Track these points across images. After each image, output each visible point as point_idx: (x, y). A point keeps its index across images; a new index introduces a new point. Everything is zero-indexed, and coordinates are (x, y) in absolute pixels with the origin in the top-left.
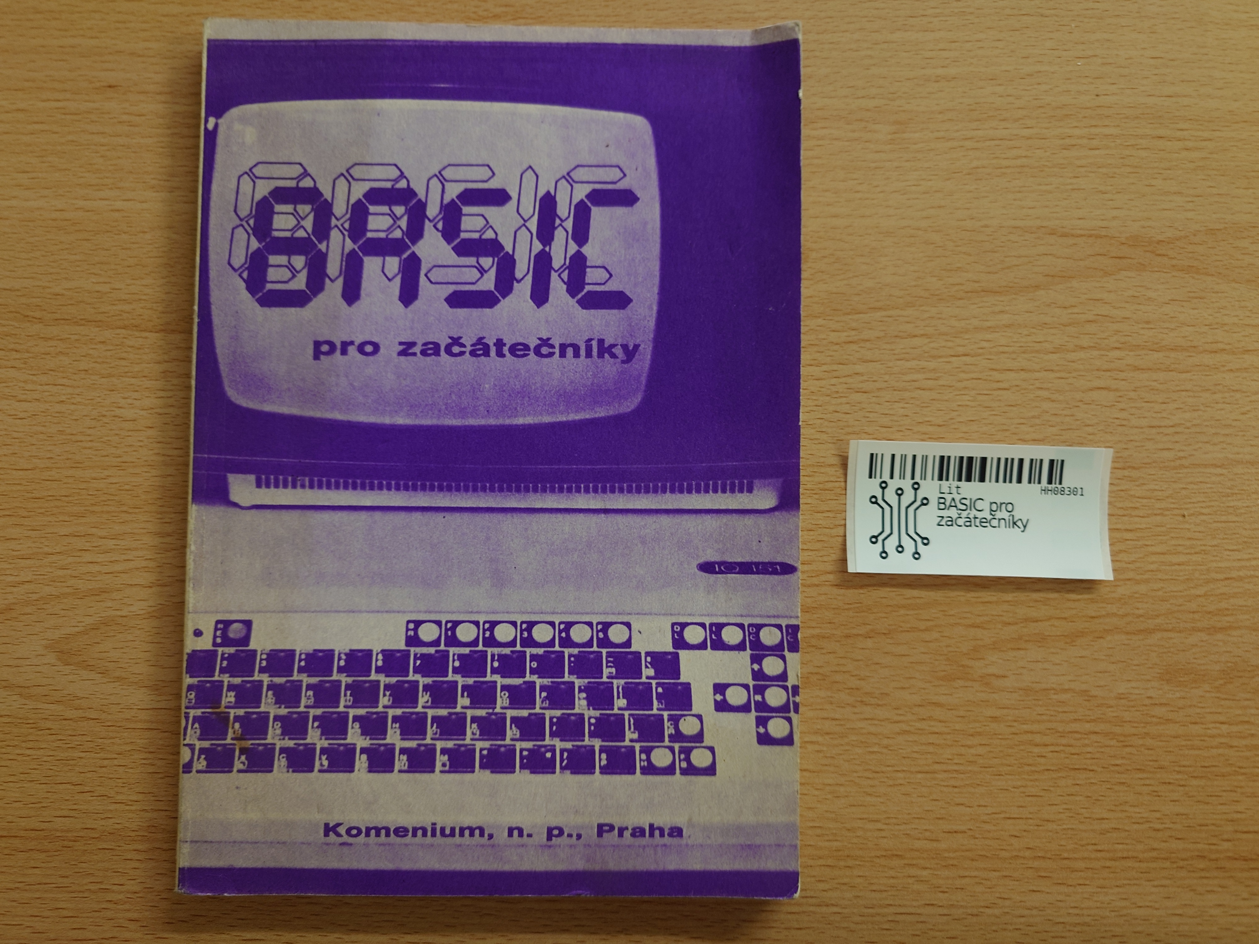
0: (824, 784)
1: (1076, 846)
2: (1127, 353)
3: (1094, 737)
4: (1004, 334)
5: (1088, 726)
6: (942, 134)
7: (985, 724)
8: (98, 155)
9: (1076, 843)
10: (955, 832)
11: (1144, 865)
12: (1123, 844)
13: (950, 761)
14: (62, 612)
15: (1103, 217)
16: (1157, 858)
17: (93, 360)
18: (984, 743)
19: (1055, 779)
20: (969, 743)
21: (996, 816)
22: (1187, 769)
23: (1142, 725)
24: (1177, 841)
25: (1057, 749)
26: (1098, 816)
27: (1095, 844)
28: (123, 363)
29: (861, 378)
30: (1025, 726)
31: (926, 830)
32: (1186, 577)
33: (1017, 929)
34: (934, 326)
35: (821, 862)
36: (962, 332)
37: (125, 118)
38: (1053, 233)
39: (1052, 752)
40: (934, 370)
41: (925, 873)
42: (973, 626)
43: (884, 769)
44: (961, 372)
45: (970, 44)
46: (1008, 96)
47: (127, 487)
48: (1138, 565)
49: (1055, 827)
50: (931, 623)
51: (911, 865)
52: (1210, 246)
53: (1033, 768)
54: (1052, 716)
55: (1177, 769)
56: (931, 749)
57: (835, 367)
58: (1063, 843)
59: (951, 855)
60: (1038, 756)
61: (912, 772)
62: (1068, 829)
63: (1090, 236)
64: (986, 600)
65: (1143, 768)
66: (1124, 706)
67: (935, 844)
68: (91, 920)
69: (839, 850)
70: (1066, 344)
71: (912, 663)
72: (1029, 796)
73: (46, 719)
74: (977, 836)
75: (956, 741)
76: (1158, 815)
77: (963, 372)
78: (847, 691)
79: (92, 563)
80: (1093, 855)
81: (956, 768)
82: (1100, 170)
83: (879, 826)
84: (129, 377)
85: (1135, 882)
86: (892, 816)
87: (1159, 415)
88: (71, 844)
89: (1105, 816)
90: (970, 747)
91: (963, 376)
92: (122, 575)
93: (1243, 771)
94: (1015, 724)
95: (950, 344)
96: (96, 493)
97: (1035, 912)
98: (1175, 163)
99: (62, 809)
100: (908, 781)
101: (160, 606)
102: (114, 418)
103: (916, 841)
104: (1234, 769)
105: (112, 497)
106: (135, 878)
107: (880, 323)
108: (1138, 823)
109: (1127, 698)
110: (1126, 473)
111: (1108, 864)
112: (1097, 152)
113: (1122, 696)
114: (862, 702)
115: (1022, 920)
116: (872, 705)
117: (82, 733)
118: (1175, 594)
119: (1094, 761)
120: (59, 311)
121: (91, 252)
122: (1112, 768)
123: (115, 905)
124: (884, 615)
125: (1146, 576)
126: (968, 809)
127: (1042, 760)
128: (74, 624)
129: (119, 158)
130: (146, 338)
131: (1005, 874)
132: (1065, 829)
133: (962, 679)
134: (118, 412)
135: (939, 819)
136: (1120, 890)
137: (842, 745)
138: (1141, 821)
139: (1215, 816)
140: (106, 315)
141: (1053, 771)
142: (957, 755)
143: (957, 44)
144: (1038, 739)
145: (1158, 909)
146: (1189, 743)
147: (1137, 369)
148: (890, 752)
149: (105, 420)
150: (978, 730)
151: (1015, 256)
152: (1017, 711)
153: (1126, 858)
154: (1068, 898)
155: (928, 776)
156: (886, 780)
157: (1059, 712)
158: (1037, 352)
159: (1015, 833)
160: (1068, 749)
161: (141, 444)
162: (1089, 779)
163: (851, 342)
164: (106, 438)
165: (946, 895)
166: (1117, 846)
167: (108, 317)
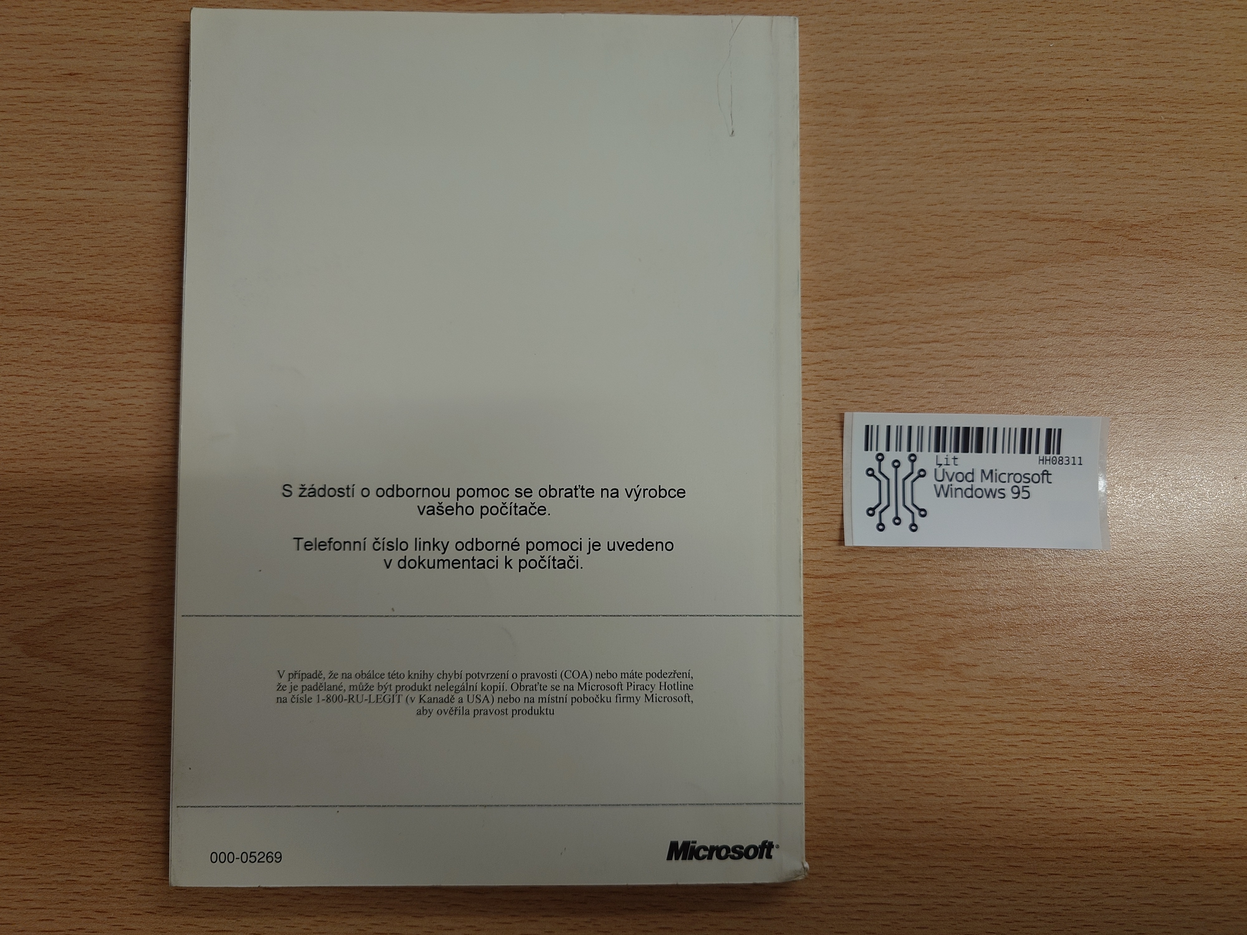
1: (1048, 836)
3: (1066, 726)
4: (974, 319)
6: (911, 118)
7: (956, 713)
8: (60, 143)
9: (1047, 833)
10: (926, 822)
11: (1117, 854)
13: (920, 751)
14: (27, 604)
15: (1075, 201)
17: (56, 351)
18: (954, 732)
19: (1026, 768)
20: (939, 732)
21: (967, 805)
22: (1160, 757)
23: (1114, 714)
24: (1149, 830)
25: (1028, 738)
26: (1069, 806)
27: (1066, 834)
28: (86, 353)
29: (830, 365)
30: (995, 715)
31: (896, 820)
33: (987, 919)
34: (904, 312)
37: (86, 106)
38: (1025, 217)
39: (1023, 741)
40: (904, 357)
41: (895, 863)
42: (943, 615)
43: (854, 759)
45: (941, 25)
46: (978, 78)
47: (91, 478)
50: (901, 612)
52: (1183, 229)
54: (1022, 705)
55: (1149, 758)
56: (901, 738)
58: (1032, 833)
61: (882, 762)
63: (1062, 220)
68: (59, 911)
72: (999, 785)
74: (948, 826)
75: (926, 730)
76: (1130, 804)
77: (934, 358)
79: (57, 554)
80: (1064, 846)
81: (926, 757)
82: (1073, 153)
84: (92, 368)
85: (1107, 871)
88: (37, 836)
89: (1077, 806)
90: (940, 736)
91: (932, 362)
93: (1215, 759)
94: (986, 713)
95: (920, 330)
96: (60, 484)
97: (1005, 902)
98: (1148, 146)
99: (29, 801)
102: (76, 409)
104: (1207, 758)
105: (76, 489)
106: (102, 869)
107: (849, 309)
109: (1098, 687)
112: (1069, 135)
113: (1094, 685)
115: (993, 909)
117: (48, 725)
119: (1065, 749)
120: (22, 302)
121: (53, 242)
122: (1084, 758)
123: (83, 897)
126: (938, 799)
127: (1014, 750)
128: (39, 616)
129: (81, 146)
131: (975, 863)
132: (1036, 819)
134: (81, 403)
135: (910, 808)
136: (1092, 879)
138: (1113, 810)
139: (1188, 806)
140: (69, 305)
142: (927, 744)
143: (927, 26)
144: (1008, 728)
145: (1130, 898)
146: (1162, 731)
148: (859, 741)
149: (69, 411)
150: (949, 719)
151: (986, 241)
152: (988, 700)
153: (1097, 847)
154: (1038, 887)
155: (898, 765)
156: (855, 770)
157: (1031, 701)
158: (1009, 338)
160: (1039, 738)
161: (105, 435)
164: (70, 429)
165: (916, 885)
167: (71, 307)
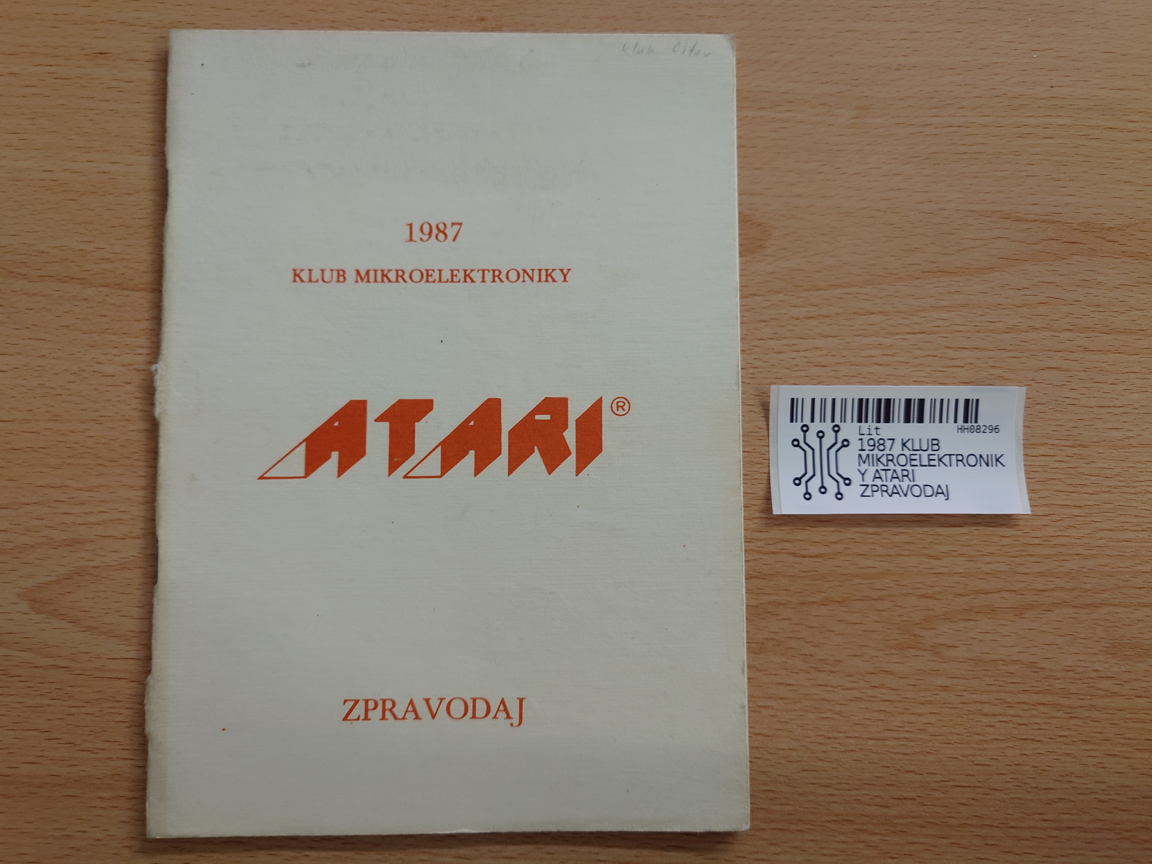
0: (777, 749)
2: (1078, 334)
5: (1036, 698)
12: (1069, 814)
16: (1102, 829)
32: (1132, 553)
35: (773, 825)
36: (918, 311)
44: (918, 348)
48: (1086, 540)
49: (1003, 796)
51: (861, 830)
53: (982, 738)
57: (795, 341)
59: (900, 821)
60: (987, 726)
62: (1015, 798)
64: (938, 571)
65: (1088, 739)
66: (1070, 678)
67: (885, 810)
69: (791, 814)
70: (1019, 324)
71: (865, 631)
73: (17, 666)
78: (802, 657)
83: (831, 791)
86: (843, 781)
87: (1109, 395)
92: (96, 526)
100: (860, 747)
101: (132, 558)
103: (867, 807)
108: (1083, 794)
110: (1076, 451)
111: (1054, 833)
114: (816, 668)
116: (825, 671)
118: (1123, 569)
124: (839, 584)
125: (1093, 552)
130: (127, 296)
133: (914, 648)
137: (795, 710)
141: (1001, 740)
147: (1087, 350)
159: (963, 801)
162: (1036, 749)
163: (811, 318)
166: (1063, 816)
